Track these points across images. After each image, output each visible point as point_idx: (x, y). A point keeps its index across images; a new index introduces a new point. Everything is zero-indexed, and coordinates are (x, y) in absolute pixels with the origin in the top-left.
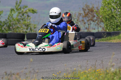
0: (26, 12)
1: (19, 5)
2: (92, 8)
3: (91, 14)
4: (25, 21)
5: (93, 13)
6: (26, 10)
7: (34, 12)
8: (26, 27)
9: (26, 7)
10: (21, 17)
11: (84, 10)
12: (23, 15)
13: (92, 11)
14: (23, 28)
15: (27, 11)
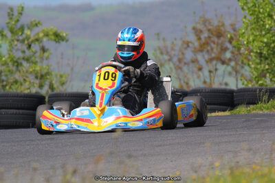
0: (37, 40)
1: (18, 21)
2: (218, 26)
3: (218, 44)
4: (35, 63)
5: (222, 39)
6: (38, 34)
7: (58, 37)
8: (37, 82)
9: (36, 25)
10: (24, 52)
11: (198, 32)
12: (29, 46)
13: (219, 35)
14: (30, 82)
15: (41, 35)
